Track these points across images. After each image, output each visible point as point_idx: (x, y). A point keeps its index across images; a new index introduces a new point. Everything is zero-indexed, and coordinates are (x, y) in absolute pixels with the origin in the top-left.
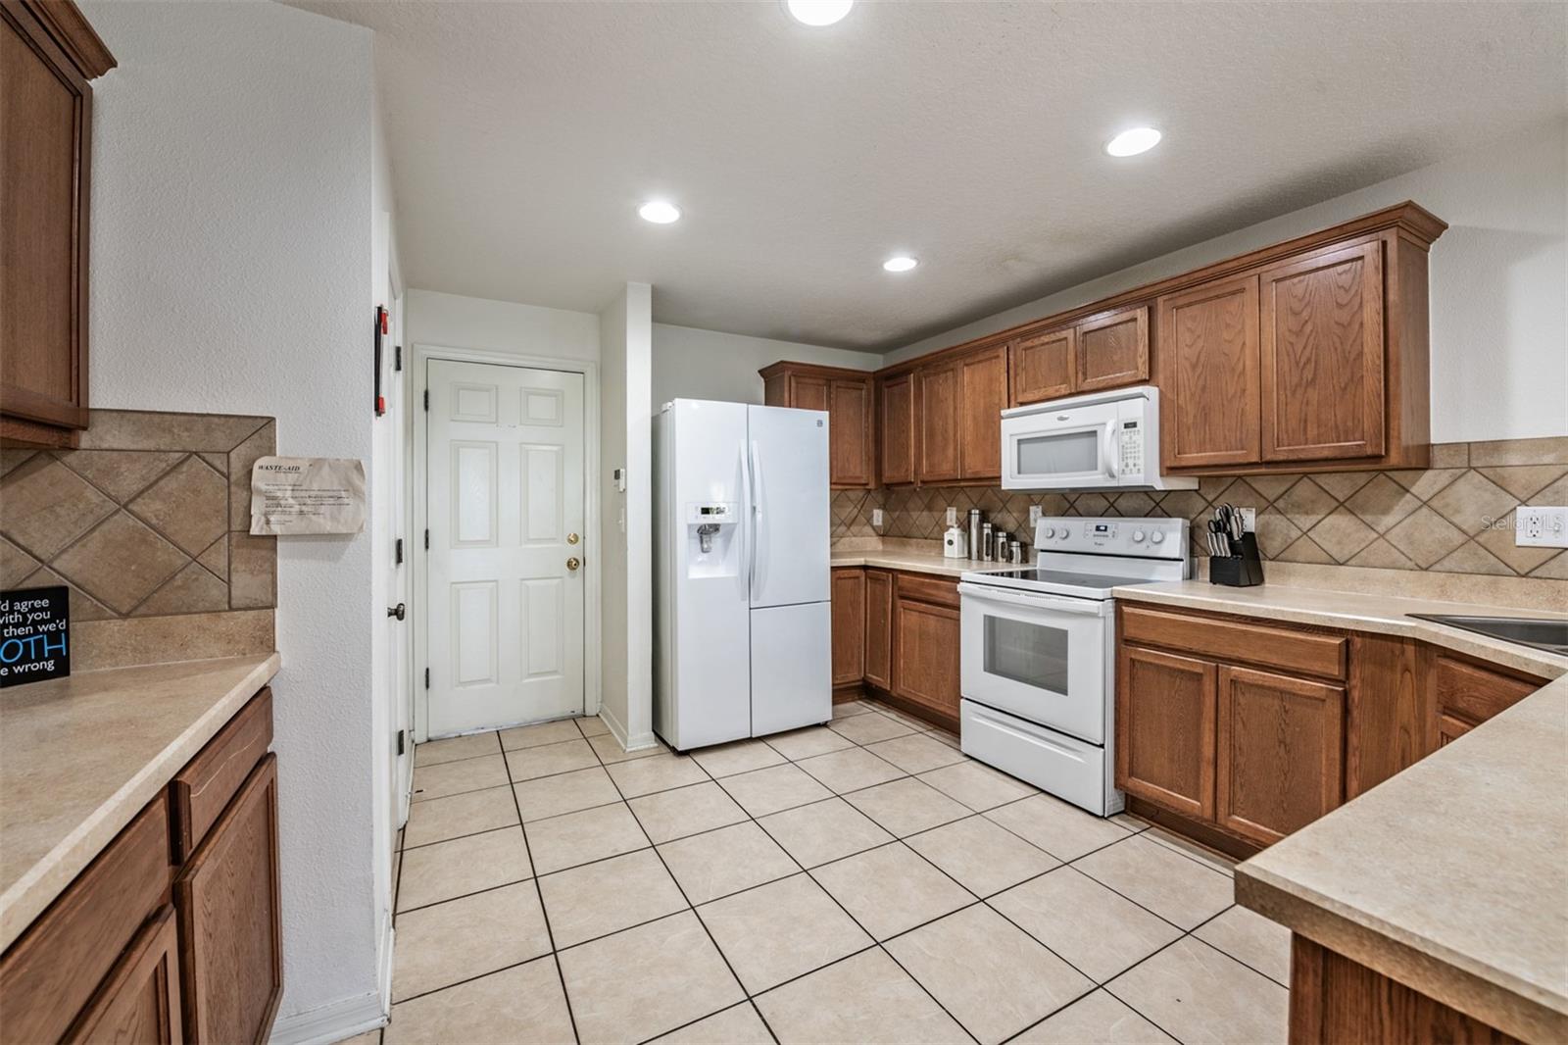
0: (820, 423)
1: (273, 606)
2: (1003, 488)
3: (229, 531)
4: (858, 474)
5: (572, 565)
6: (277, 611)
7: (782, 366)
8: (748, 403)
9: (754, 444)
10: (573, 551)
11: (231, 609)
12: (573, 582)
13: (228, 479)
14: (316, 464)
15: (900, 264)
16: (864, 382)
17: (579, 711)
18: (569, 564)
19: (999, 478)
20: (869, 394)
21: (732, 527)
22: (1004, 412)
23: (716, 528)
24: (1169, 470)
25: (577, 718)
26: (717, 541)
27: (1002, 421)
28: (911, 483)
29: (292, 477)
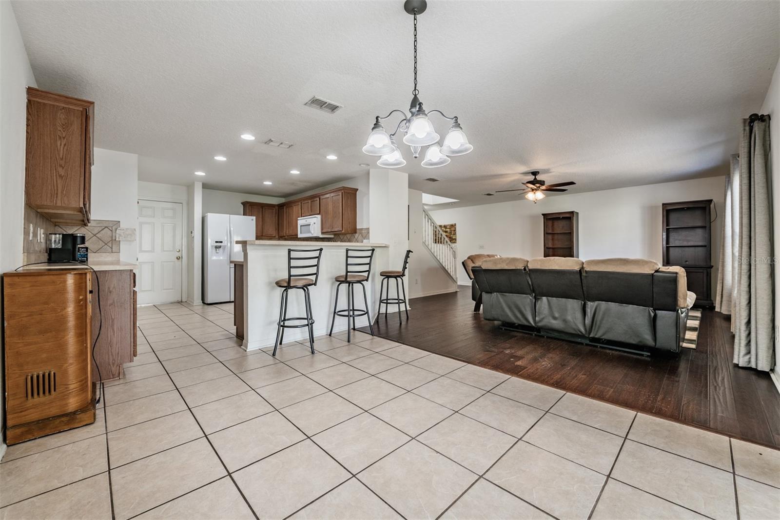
0: (252, 220)
1: (119, 252)
2: (299, 237)
3: (112, 240)
4: (272, 233)
5: (178, 258)
6: (120, 254)
7: (247, 202)
8: (230, 214)
9: (231, 226)
10: (178, 254)
11: (112, 252)
12: (178, 263)
13: (112, 231)
14: (127, 229)
15: (268, 183)
16: (274, 207)
17: (180, 300)
18: (177, 258)
19: (297, 235)
20: (276, 211)
21: (225, 247)
22: (299, 219)
23: (220, 247)
24: (323, 233)
25: (180, 302)
26: (221, 250)
27: (298, 221)
28: (284, 236)
29: (123, 231)
